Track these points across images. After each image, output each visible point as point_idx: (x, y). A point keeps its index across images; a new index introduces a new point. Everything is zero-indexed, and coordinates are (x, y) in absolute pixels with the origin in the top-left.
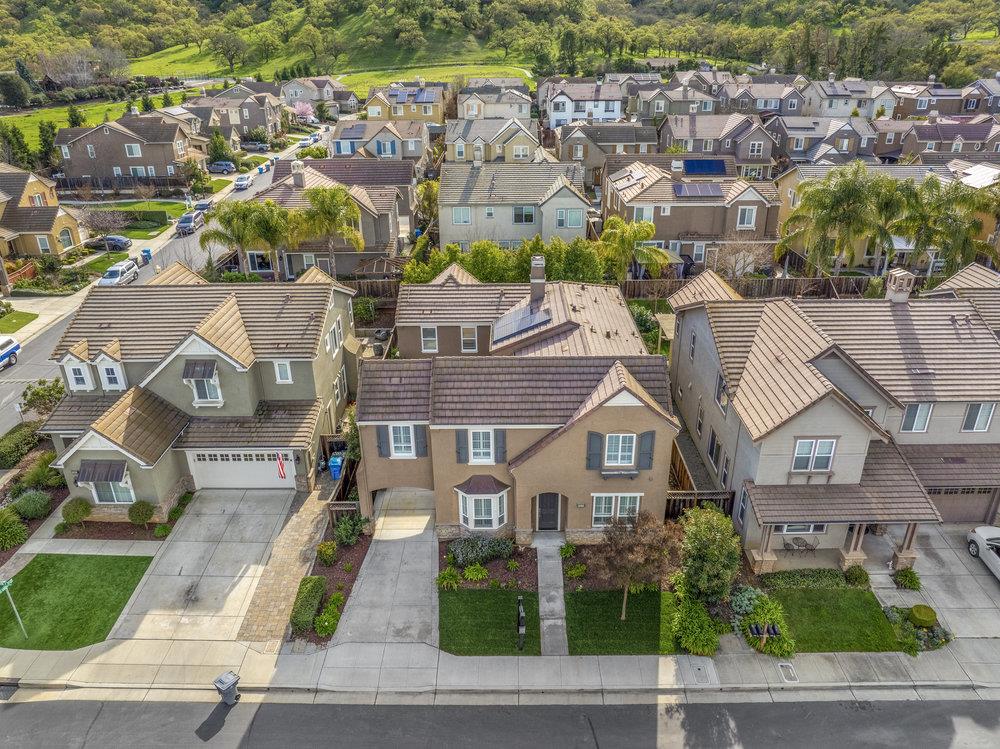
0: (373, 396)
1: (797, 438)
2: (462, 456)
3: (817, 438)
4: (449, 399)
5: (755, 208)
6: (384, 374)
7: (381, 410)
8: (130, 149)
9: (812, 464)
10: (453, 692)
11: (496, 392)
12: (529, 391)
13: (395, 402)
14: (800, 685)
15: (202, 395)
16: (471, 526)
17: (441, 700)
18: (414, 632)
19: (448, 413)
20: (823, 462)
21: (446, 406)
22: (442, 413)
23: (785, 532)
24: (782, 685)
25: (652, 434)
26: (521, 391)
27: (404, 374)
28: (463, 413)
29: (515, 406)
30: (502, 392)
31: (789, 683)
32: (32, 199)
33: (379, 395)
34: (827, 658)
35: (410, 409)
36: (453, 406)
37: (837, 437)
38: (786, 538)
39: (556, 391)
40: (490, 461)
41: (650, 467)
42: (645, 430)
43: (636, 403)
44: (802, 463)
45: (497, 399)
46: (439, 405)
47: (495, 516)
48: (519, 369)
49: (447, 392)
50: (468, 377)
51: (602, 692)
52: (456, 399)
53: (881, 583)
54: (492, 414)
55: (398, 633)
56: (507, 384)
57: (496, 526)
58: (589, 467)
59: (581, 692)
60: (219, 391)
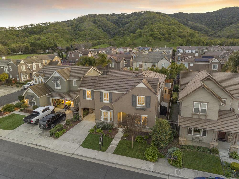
0: (84, 83)
1: (194, 101)
2: (101, 99)
3: (201, 102)
4: (100, 84)
5: (217, 65)
6: (88, 78)
7: (84, 86)
8: (80, 55)
9: (200, 111)
10: (77, 155)
11: (112, 83)
12: (120, 84)
13: (88, 85)
14: (181, 176)
15: (57, 86)
16: (103, 120)
17: (73, 156)
18: (77, 141)
19: (99, 87)
20: (203, 111)
21: (98, 86)
22: (97, 87)
23: (192, 134)
24: (173, 175)
25: (150, 97)
26: (118, 84)
27: (92, 79)
28: (102, 88)
29: (115, 87)
30: (113, 84)
31: (176, 175)
32: (55, 60)
33: (85, 83)
34: (193, 171)
35: (91, 86)
36: (100, 86)
37: (208, 103)
38: (193, 136)
39: (127, 84)
40: (108, 102)
41: (150, 107)
42: (148, 95)
43: (145, 87)
44: (196, 110)
45: (112, 85)
46: (97, 85)
47: (109, 118)
48: (119, 79)
49: (100, 83)
50: (106, 80)
51: (116, 164)
52: (101, 84)
53: (224, 155)
54: (109, 88)
55: (73, 140)
56: (115, 82)
57: (109, 121)
58: (132, 105)
59: (110, 163)
60: (60, 85)
